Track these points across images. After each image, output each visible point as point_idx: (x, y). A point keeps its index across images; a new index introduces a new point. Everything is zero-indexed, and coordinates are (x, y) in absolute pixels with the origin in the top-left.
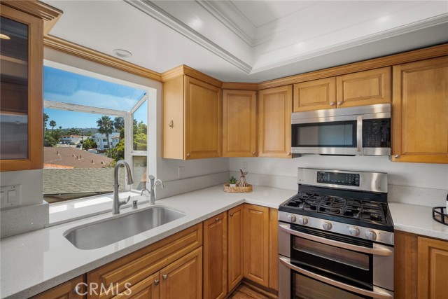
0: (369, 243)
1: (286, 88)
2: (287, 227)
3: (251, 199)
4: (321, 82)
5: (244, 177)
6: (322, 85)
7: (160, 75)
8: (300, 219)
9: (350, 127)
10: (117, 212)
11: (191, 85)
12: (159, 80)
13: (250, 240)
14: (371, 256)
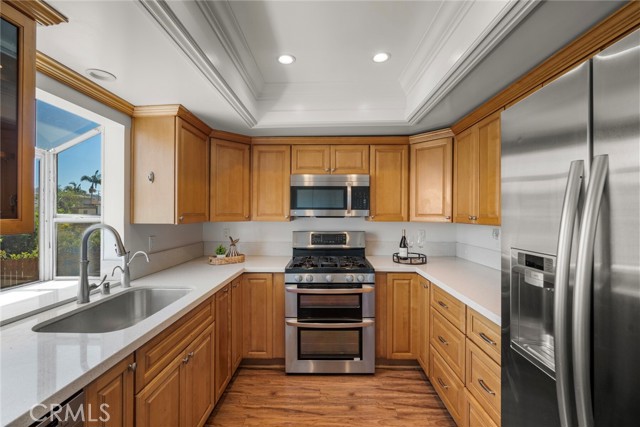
0: (359, 285)
1: (284, 148)
2: (294, 287)
3: (250, 267)
4: (317, 148)
5: (233, 245)
6: (319, 151)
7: (133, 108)
8: (306, 277)
9: (341, 192)
10: (86, 299)
11: (183, 130)
12: (128, 114)
13: (250, 314)
14: (360, 295)
